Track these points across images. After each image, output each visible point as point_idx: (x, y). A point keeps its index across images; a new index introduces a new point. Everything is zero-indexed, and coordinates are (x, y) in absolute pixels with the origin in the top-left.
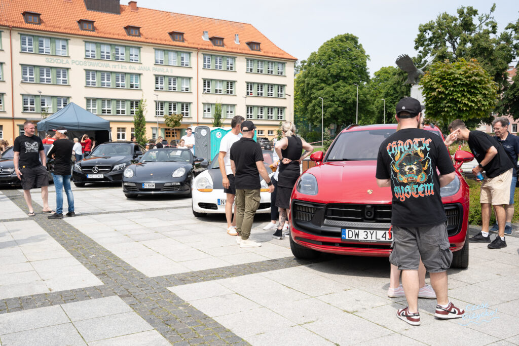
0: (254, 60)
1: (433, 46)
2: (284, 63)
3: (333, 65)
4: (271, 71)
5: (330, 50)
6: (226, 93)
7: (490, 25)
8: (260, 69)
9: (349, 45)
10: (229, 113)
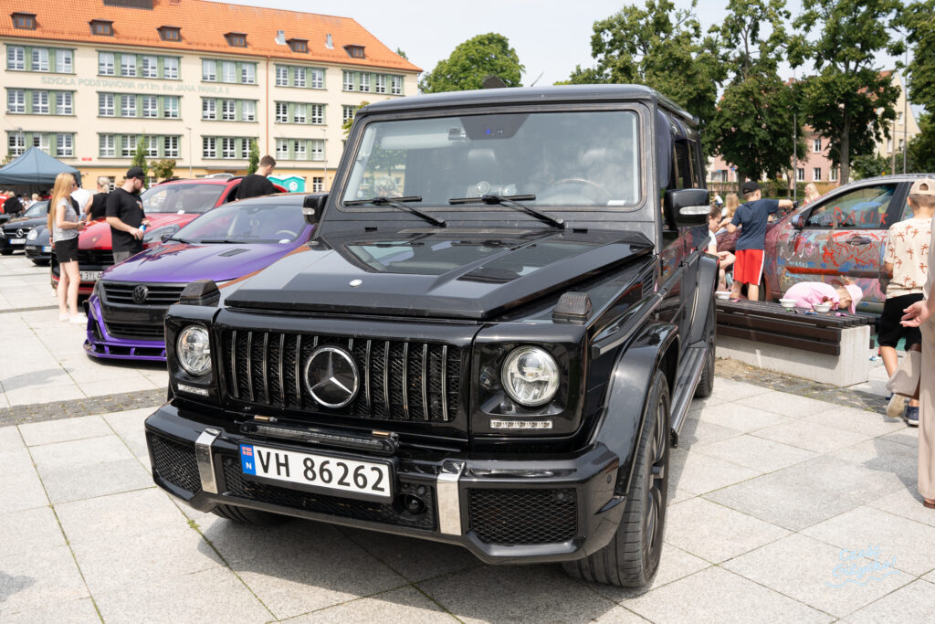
0: (355, 72)
1: (616, 53)
2: (402, 77)
3: (469, 79)
4: (382, 88)
5: (464, 57)
6: (311, 123)
7: (691, 26)
8: (364, 85)
9: (493, 51)
10: (317, 152)
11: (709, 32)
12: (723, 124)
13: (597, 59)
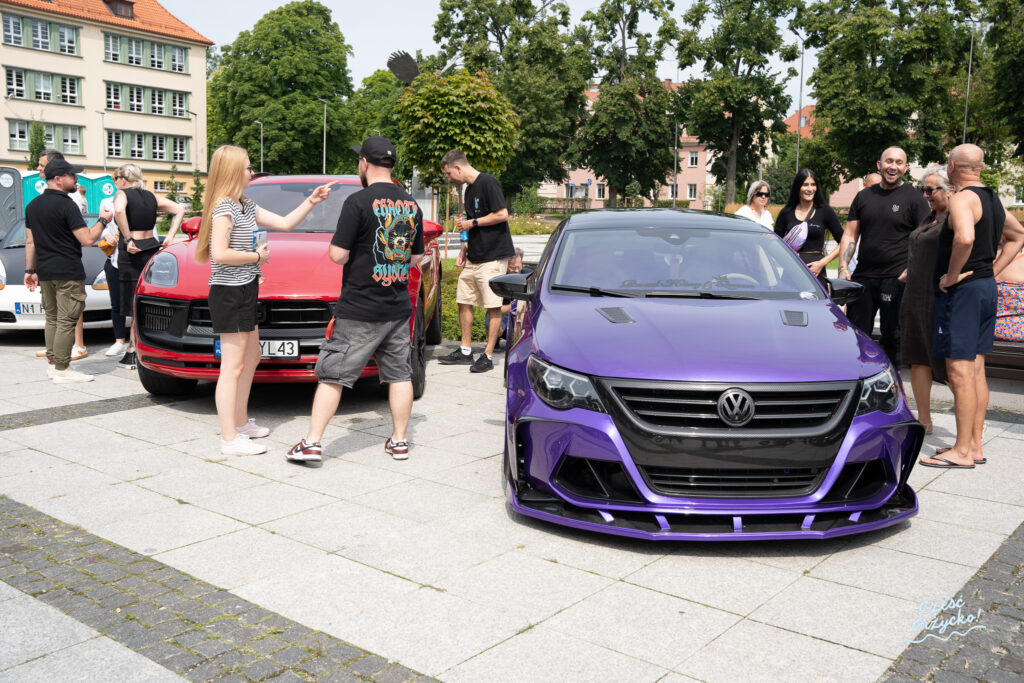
0: (121, 37)
1: (465, 38)
2: (186, 49)
3: (283, 59)
4: (159, 62)
5: (277, 29)
6: (60, 101)
7: (558, 11)
8: (134, 55)
9: (312, 22)
10: (70, 142)
11: (584, 20)
12: (598, 130)
13: (441, 44)
